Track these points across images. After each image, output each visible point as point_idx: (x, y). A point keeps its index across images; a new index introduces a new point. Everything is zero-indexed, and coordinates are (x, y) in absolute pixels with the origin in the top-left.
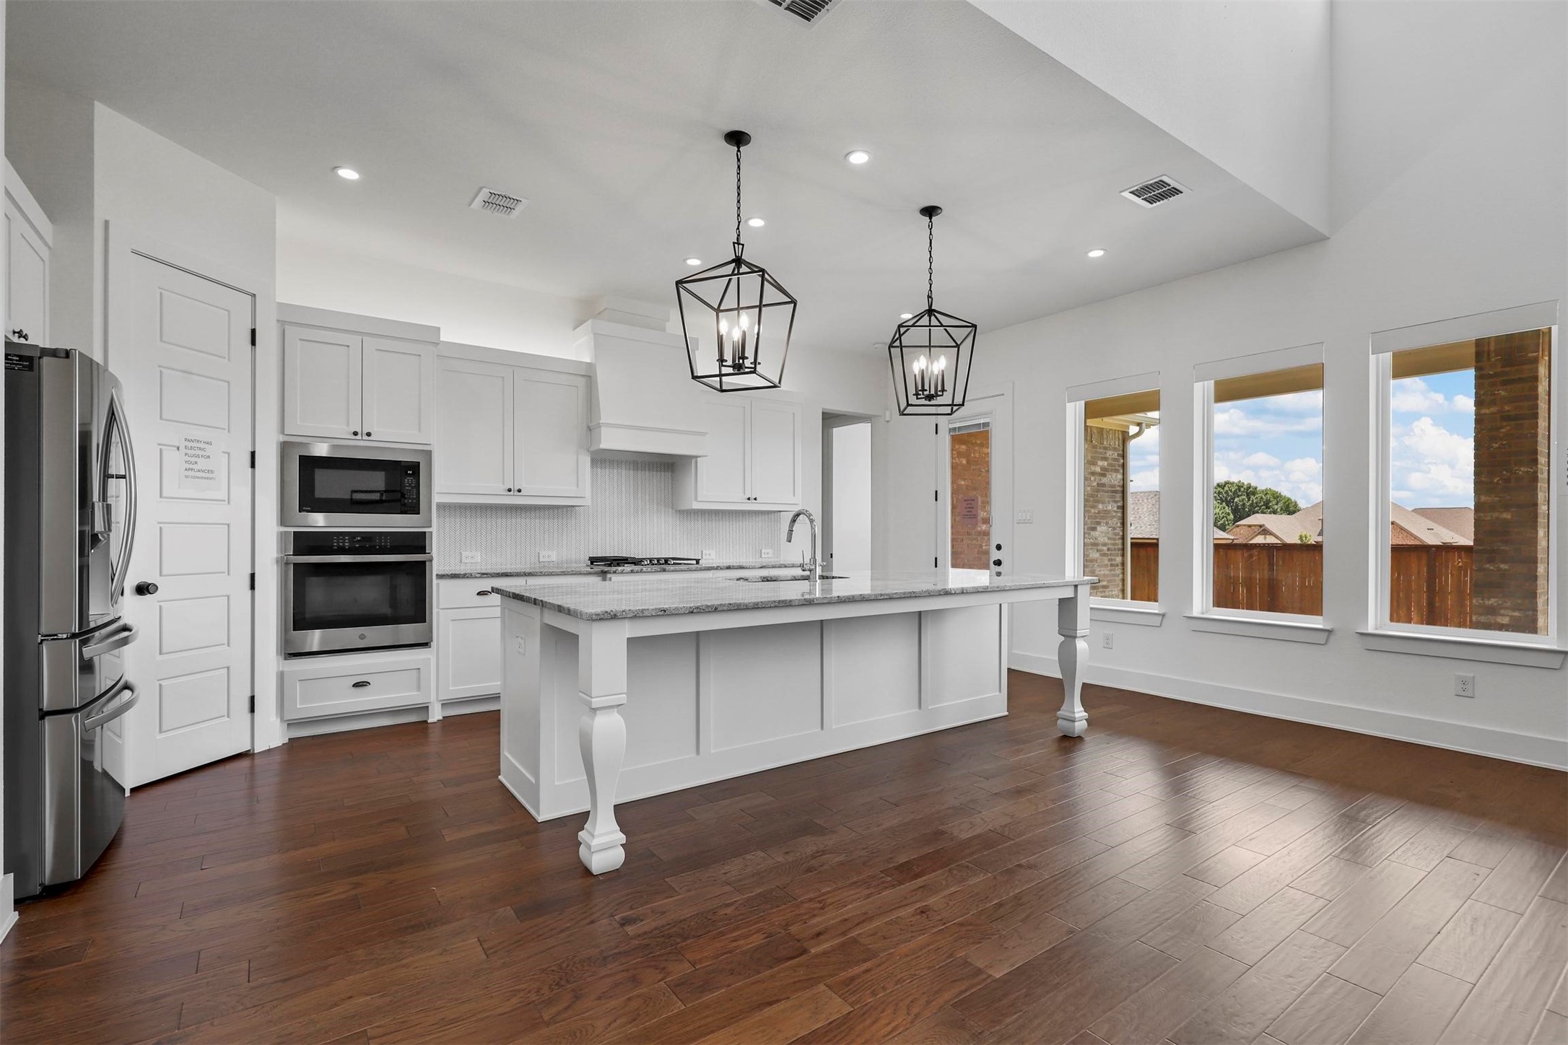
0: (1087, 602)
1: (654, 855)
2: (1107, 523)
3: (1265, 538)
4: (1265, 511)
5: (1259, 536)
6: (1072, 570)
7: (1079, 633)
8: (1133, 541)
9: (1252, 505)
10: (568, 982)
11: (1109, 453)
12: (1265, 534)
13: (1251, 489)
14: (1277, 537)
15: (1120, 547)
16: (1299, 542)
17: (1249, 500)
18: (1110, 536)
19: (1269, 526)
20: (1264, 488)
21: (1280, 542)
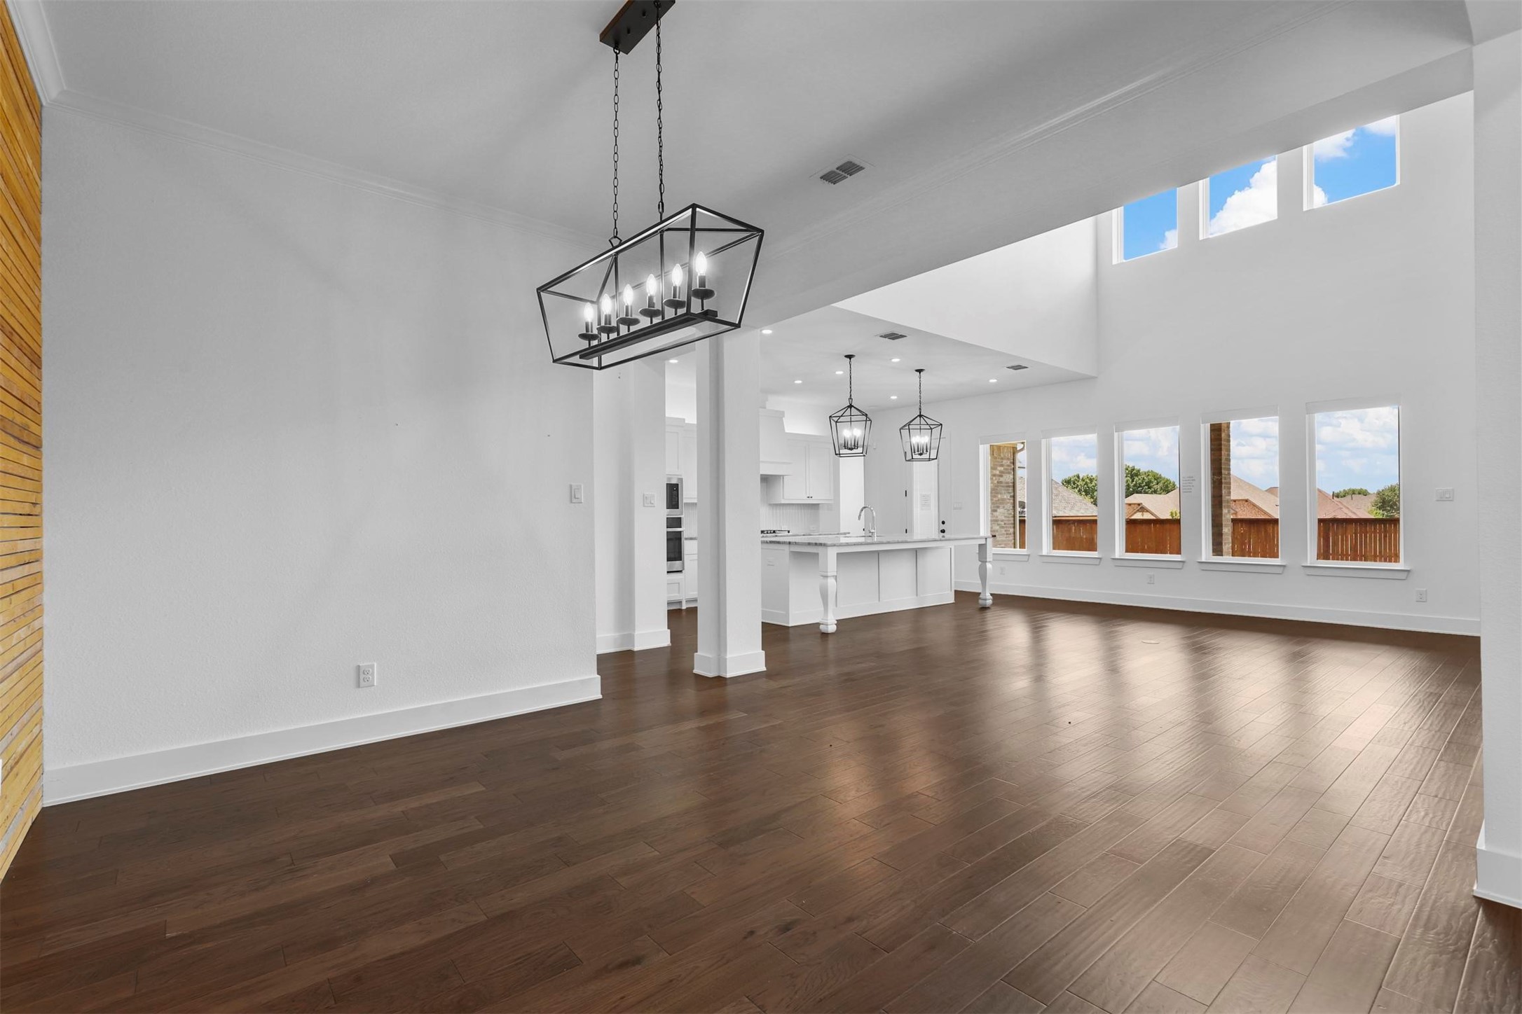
0: (991, 550)
2: (1004, 507)
3: (1143, 515)
4: (1147, 490)
5: (1138, 513)
6: (984, 531)
7: (988, 560)
8: (1021, 518)
9: (1135, 485)
11: (1005, 462)
12: (1143, 512)
13: (1135, 471)
14: (1152, 514)
15: (1012, 522)
16: (1170, 518)
17: (1133, 481)
18: (1006, 515)
19: (1146, 505)
20: (1146, 471)
21: (1154, 518)
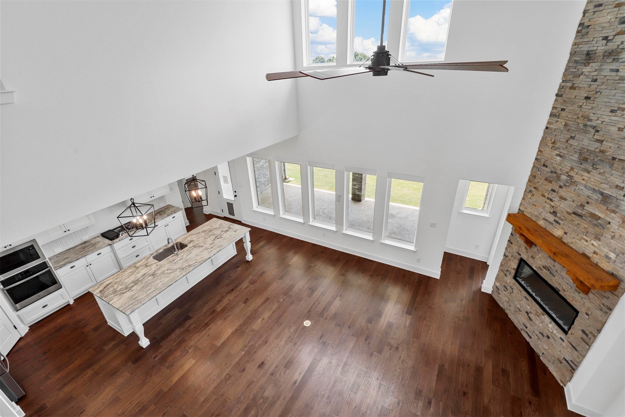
1: (156, 338)
10: (148, 374)
